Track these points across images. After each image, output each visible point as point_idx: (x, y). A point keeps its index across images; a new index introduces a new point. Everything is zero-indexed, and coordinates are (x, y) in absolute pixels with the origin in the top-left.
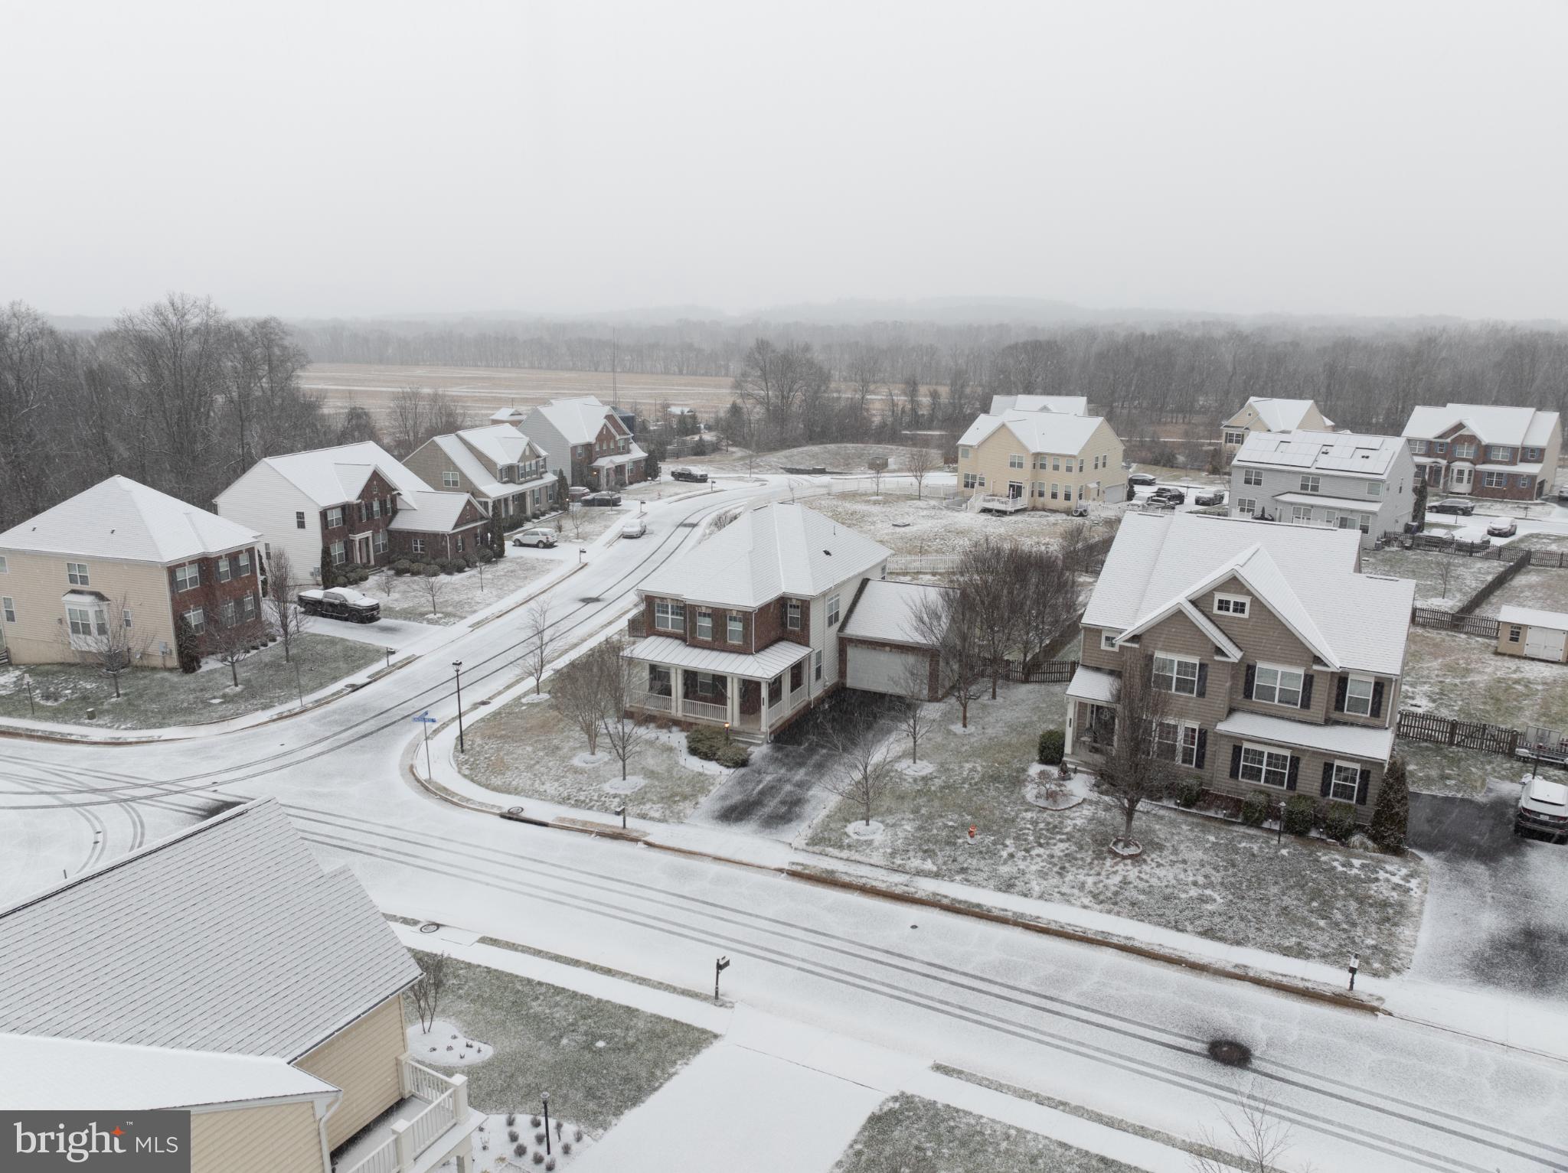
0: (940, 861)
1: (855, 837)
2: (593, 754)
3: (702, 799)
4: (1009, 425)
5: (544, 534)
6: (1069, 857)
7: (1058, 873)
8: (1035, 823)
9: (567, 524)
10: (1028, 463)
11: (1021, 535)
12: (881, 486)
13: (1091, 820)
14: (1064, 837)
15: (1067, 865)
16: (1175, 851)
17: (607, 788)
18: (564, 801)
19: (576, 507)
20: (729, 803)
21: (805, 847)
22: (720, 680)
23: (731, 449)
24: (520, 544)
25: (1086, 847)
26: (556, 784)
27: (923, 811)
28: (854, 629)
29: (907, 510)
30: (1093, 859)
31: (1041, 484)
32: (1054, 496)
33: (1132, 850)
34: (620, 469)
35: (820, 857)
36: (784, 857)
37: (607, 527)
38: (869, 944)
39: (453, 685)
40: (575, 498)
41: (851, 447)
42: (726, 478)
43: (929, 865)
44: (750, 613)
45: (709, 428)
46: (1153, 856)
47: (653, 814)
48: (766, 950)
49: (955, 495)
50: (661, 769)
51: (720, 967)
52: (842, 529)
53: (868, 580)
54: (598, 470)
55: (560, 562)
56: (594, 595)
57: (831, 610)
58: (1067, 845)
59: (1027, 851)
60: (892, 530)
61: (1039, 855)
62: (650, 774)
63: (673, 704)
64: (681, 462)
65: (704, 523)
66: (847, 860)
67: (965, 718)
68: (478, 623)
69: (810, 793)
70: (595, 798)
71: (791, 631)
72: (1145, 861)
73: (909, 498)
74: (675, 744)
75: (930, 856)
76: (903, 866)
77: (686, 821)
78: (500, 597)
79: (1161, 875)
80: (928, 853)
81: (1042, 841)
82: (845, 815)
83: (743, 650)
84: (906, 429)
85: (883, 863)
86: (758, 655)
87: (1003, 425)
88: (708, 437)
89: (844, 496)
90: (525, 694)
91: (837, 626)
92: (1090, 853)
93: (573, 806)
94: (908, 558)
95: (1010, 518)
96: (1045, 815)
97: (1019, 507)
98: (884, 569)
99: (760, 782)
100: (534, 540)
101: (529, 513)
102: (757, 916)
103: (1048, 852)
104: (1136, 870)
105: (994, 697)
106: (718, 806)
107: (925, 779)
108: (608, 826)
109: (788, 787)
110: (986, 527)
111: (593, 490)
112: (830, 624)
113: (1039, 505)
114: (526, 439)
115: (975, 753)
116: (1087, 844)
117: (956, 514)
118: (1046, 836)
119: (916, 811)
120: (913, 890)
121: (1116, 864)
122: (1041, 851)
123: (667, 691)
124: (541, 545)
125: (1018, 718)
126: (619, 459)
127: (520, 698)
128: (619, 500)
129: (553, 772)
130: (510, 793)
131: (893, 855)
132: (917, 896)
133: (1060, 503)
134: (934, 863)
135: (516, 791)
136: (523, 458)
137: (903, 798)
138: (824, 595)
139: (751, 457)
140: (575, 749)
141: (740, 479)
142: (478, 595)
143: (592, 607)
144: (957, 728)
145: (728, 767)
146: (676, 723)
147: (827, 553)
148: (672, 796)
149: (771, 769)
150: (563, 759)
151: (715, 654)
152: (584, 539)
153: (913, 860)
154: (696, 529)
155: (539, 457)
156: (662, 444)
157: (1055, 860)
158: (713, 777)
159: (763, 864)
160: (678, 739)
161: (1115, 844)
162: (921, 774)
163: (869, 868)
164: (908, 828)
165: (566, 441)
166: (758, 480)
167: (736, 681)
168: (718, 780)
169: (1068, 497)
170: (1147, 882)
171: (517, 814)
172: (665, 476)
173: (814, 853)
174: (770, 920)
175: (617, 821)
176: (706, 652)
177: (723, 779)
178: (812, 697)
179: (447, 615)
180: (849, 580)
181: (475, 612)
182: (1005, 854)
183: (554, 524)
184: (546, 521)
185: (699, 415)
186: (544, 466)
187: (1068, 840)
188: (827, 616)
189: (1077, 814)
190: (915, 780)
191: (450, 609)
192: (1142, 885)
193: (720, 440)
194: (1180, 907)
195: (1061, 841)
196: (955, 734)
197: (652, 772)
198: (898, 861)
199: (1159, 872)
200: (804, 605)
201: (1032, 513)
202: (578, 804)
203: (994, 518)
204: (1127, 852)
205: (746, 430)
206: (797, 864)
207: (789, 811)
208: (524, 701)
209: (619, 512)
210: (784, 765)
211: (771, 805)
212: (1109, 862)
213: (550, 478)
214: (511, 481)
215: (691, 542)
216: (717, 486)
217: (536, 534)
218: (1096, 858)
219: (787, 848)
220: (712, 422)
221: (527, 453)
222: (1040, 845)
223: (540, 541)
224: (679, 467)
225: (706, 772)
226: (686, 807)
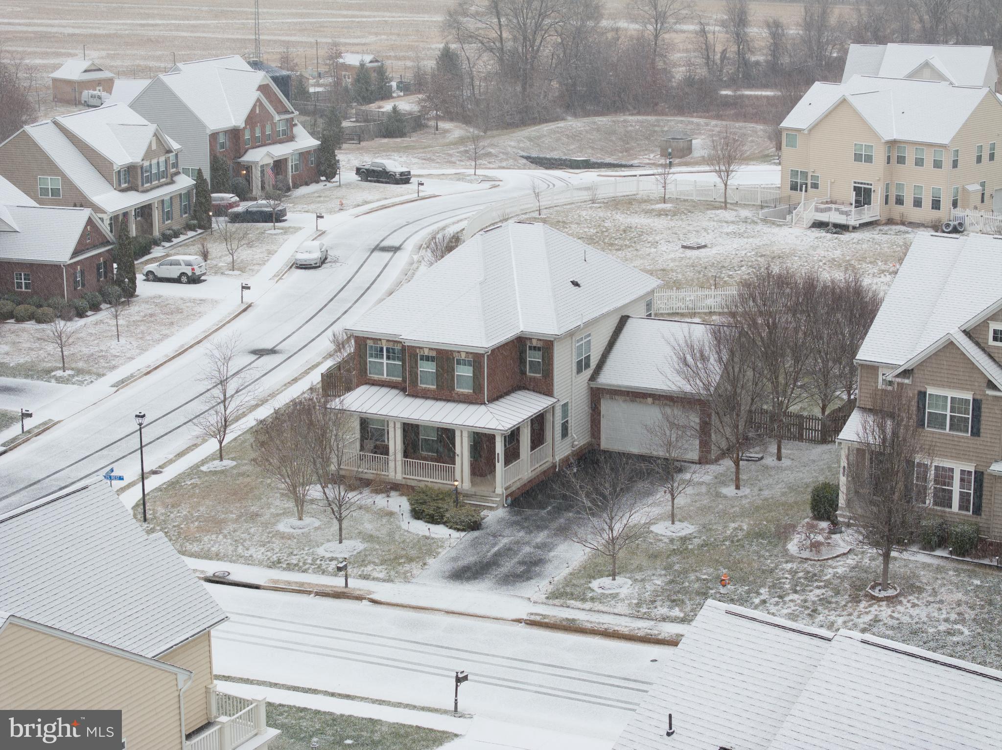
0: (689, 608)
1: (600, 591)
2: (300, 519)
3: (431, 561)
4: (852, 100)
5: (188, 264)
6: (824, 601)
7: (809, 615)
8: (794, 572)
9: (217, 249)
10: (879, 156)
11: (863, 259)
12: (670, 187)
13: (853, 568)
14: (822, 584)
15: (820, 608)
16: (935, 593)
17: (321, 551)
18: (275, 565)
19: (219, 223)
20: (461, 563)
21: (545, 600)
22: (446, 435)
23: (444, 125)
24: (152, 277)
25: (842, 592)
26: (263, 549)
27: (677, 567)
28: (610, 377)
29: (705, 224)
30: (847, 603)
31: (900, 187)
32: (918, 203)
33: (891, 592)
34: (279, 165)
35: (561, 609)
36: (523, 610)
37: (270, 253)
38: (606, 673)
39: (135, 442)
40: (220, 211)
41: (633, 121)
42: (439, 176)
43: (677, 612)
44: (483, 355)
45: (406, 88)
46: (910, 598)
47: (375, 574)
48: (504, 680)
49: (778, 201)
50: (383, 533)
51: (459, 680)
52: (594, 253)
53: (628, 317)
54: (248, 168)
55: (215, 302)
56: (269, 345)
57: (580, 354)
58: (823, 591)
59: (781, 597)
60: (680, 253)
61: (792, 601)
62: (369, 538)
63: (391, 464)
64: (367, 150)
65: (409, 246)
66: (590, 610)
67: (738, 479)
68: (123, 381)
69: (552, 554)
70: (309, 561)
71: (531, 378)
72: (900, 602)
73: (712, 205)
74: (394, 508)
75: (677, 605)
76: (649, 613)
77: (414, 580)
78: (143, 350)
79: (914, 614)
80: (675, 603)
81: (798, 588)
82: (591, 571)
83: (474, 399)
84: (727, 87)
85: (628, 612)
86: (491, 405)
87: (844, 101)
88: (407, 105)
89: (617, 203)
90: (203, 462)
91: (588, 373)
92: (846, 597)
93: (284, 569)
94: (699, 293)
95: (853, 235)
96: (806, 566)
97: (866, 219)
98: (649, 305)
99: (495, 544)
100: (174, 272)
101: (156, 233)
102: (493, 656)
103: (802, 598)
104: (889, 611)
105: (779, 458)
106: (449, 567)
107: (684, 540)
108: (327, 586)
109: (527, 549)
110: (815, 248)
111: (243, 198)
112: (579, 370)
113: (897, 217)
114: (152, 128)
115: (744, 514)
116: (845, 590)
117: (776, 230)
118: (802, 584)
119: (668, 568)
120: (656, 632)
121: (870, 606)
122: (795, 597)
123: (384, 450)
124: (184, 279)
125: (802, 479)
126: (280, 151)
127: (197, 466)
128: (283, 213)
129: (256, 538)
130: (211, 559)
131: (638, 605)
132: (660, 637)
133: (926, 213)
134: (681, 611)
135: (218, 557)
136: (149, 154)
137: (656, 557)
138: (571, 334)
139: (475, 139)
140: (278, 515)
141: (460, 177)
142: (114, 346)
143: (268, 361)
144: (729, 491)
145: (458, 530)
146: (395, 487)
147: (576, 284)
148: (396, 558)
149: (507, 532)
150: (265, 525)
151: (440, 404)
152: (242, 270)
153: (659, 608)
154: (398, 254)
155: (169, 151)
156: (334, 119)
157: (808, 604)
158: (442, 540)
159: (499, 615)
160: (399, 504)
161: (873, 588)
162: (680, 534)
163: (612, 616)
164: (658, 582)
165: (204, 127)
166: (486, 179)
167: (465, 434)
168: (447, 544)
169: (936, 205)
170: (898, 619)
171: (223, 577)
172: (347, 175)
173: (554, 605)
174: (508, 658)
175: (338, 582)
176: (429, 403)
177: (453, 542)
178: (557, 459)
179: (79, 372)
180: (604, 316)
181: (114, 367)
182: (757, 601)
183: (197, 247)
184: (179, 245)
185: (388, 63)
186: (175, 165)
187: (825, 586)
188: (575, 360)
189: (841, 563)
190: (672, 541)
191: (81, 365)
192: (891, 622)
193: (424, 111)
194: (925, 639)
195: (818, 587)
196: (725, 497)
197: (371, 536)
198: (644, 610)
199: (914, 612)
200: (547, 347)
201: (886, 228)
202: (290, 567)
203: (829, 236)
204: (883, 594)
205: (467, 93)
206: (536, 614)
207: (527, 571)
208: (204, 468)
209: (286, 231)
210: (523, 528)
211: (508, 566)
212: (863, 604)
213: (185, 182)
214: (133, 188)
215: (393, 274)
216: (426, 190)
217: (177, 263)
218: (850, 602)
219: (526, 602)
220: (409, 77)
221: (154, 147)
222: (796, 592)
223: (183, 274)
224: (368, 160)
225: (433, 535)
226: (415, 567)
